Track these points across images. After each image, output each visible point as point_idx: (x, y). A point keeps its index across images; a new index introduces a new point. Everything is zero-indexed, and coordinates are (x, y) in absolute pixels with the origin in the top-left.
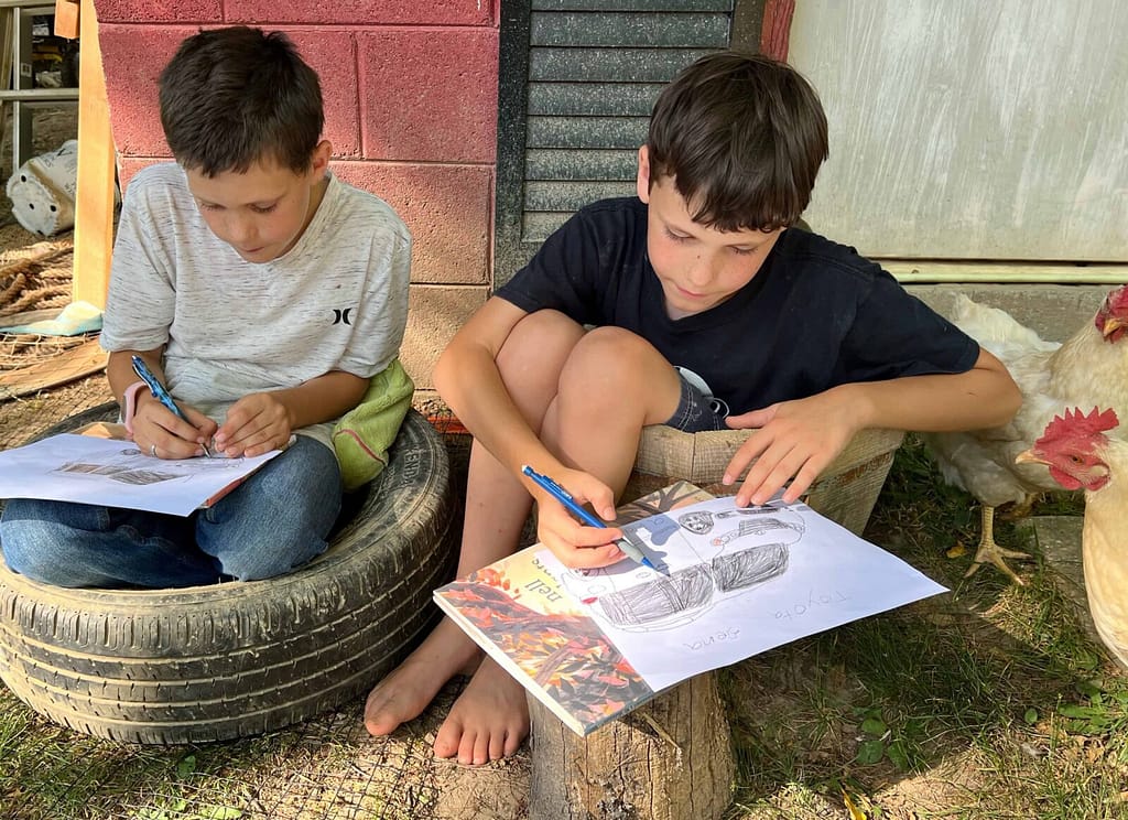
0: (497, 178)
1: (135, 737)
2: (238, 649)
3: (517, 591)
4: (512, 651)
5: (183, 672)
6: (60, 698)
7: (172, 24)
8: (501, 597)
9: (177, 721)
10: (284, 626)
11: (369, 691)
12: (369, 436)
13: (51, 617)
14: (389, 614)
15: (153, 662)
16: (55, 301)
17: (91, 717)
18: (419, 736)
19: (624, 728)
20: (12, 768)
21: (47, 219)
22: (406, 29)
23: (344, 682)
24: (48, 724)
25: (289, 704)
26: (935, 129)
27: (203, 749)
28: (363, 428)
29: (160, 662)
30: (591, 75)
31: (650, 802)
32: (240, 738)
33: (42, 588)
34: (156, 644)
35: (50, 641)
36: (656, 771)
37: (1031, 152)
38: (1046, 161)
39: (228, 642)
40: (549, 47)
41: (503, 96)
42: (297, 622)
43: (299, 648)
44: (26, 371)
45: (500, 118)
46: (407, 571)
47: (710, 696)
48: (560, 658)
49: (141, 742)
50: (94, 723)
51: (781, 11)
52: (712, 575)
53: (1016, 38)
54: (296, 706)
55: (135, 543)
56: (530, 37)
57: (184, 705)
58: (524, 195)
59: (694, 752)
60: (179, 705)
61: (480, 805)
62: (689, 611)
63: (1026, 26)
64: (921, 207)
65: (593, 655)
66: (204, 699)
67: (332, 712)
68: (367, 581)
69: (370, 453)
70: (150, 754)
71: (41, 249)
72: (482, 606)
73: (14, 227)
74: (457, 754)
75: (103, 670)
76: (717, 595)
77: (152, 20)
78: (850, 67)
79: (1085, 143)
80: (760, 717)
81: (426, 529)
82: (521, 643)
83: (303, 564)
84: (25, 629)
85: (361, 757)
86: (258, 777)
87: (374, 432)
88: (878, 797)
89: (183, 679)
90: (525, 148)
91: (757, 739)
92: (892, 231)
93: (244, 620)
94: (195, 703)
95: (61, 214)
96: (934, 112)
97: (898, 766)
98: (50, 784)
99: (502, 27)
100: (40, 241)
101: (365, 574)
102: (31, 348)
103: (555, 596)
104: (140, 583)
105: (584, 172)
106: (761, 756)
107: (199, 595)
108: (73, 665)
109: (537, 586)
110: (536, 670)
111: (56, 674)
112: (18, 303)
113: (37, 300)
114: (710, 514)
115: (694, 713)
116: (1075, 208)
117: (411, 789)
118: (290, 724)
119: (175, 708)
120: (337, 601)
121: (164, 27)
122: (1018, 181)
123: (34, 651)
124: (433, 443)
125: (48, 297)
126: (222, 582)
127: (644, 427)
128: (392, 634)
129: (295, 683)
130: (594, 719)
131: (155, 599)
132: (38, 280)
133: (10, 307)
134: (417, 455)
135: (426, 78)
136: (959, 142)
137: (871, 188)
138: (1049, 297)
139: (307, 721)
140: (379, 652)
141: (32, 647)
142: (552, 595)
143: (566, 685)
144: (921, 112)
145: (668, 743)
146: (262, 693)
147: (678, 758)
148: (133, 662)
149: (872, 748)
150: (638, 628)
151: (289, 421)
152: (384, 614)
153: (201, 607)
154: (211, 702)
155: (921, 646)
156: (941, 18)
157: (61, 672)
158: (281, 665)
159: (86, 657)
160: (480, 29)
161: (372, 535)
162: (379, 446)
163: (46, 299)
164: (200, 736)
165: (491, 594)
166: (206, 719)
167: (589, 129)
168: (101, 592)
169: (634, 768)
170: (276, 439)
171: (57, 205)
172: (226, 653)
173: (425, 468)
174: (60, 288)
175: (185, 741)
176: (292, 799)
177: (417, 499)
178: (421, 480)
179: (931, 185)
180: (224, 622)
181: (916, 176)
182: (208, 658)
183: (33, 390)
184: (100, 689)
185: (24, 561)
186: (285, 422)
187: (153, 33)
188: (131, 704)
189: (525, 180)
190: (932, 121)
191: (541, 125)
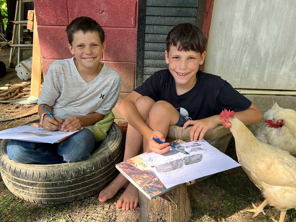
0: (137, 66)
1: (40, 202)
2: (67, 180)
3: (136, 165)
4: (134, 179)
5: (53, 185)
6: (21, 192)
7: (56, 26)
8: (132, 166)
9: (51, 198)
10: (78, 174)
11: (100, 191)
12: (102, 128)
13: (19, 171)
14: (106, 172)
15: (45, 183)
16: (26, 96)
17: (29, 197)
18: (113, 203)
19: (162, 199)
20: (9, 209)
21: (26, 76)
22: (114, 28)
23: (94, 189)
24: (19, 199)
25: (80, 194)
26: (245, 56)
27: (58, 206)
28: (101, 126)
29: (47, 183)
30: (160, 40)
31: (169, 219)
32: (67, 203)
33: (17, 164)
34: (46, 178)
35: (19, 177)
36: (171, 211)
37: (268, 62)
38: (272, 65)
39: (64, 178)
40: (150, 33)
41: (138, 45)
42: (82, 173)
43: (82, 180)
44: (18, 113)
45: (137, 51)
46: (110, 161)
47: (185, 192)
48: (146, 181)
49: (42, 203)
50: (30, 199)
51: (207, 26)
52: (184, 161)
53: (265, 34)
54: (81, 195)
55: (41, 153)
56: (145, 31)
57: (53, 194)
58: (143, 70)
59: (180, 206)
60: (51, 194)
61: (127, 220)
62: (177, 170)
63: (267, 31)
64: (241, 76)
65: (154, 180)
66: (58, 192)
67: (91, 197)
68: (100, 163)
69: (103, 133)
70: (44, 206)
71: (24, 83)
72: (128, 168)
73: (17, 78)
74: (122, 207)
75: (32, 184)
76: (184, 166)
77: (51, 25)
78: (224, 40)
79: (282, 60)
80: (198, 199)
81: (115, 151)
82: (137, 177)
83: (84, 158)
84: (12, 174)
85: (98, 208)
86: (71, 212)
87: (104, 128)
88: (227, 219)
89: (52, 187)
90: (143, 59)
91: (197, 205)
92: (234, 81)
93: (68, 172)
94: (56, 193)
95: (29, 75)
96: (245, 52)
97: (232, 211)
98: (18, 213)
99: (138, 28)
100: (23, 82)
101: (99, 162)
102: (20, 107)
103: (146, 166)
104: (42, 163)
105: (158, 65)
106: (198, 208)
107: (57, 166)
108: (25, 183)
109: (142, 163)
110: (140, 184)
111: (20, 186)
112: (17, 96)
113: (22, 96)
114: (184, 147)
115: (180, 196)
116: (279, 77)
117: (110, 216)
118: (80, 199)
119: (50, 195)
120: (92, 168)
121: (54, 27)
122: (265, 69)
123: (15, 180)
124: (118, 130)
125: (25, 95)
126: (63, 163)
127: (170, 126)
128: (106, 177)
129: (81, 189)
130: (153, 195)
131: (46, 167)
132: (22, 91)
133: (15, 97)
134: (114, 133)
135: (119, 40)
136: (251, 60)
137: (229, 70)
138: (273, 98)
139: (84, 199)
140: (103, 182)
141: (14, 179)
142: (145, 166)
143: (147, 187)
144: (242, 52)
145: (173, 204)
146: (73, 191)
147: (176, 208)
148: (40, 183)
149: (226, 207)
150: (164, 173)
151: (81, 124)
152: (104, 172)
153: (58, 169)
154: (59, 193)
155: (238, 182)
156: (247, 29)
157: (22, 185)
158: (78, 184)
159: (28, 181)
160: (133, 29)
161: (102, 152)
162: (105, 131)
163: (24, 96)
164: (57, 202)
165: (130, 166)
166: (58, 197)
167: (159, 54)
168: (32, 165)
169: (165, 210)
170: (78, 127)
171: (28, 73)
172: (64, 181)
173: (116, 136)
174: (28, 93)
175: (53, 203)
176: (79, 218)
177: (114, 143)
178: (115, 139)
179: (244, 70)
180: (63, 173)
181: (240, 68)
182: (59, 182)
183: (19, 117)
184: (31, 190)
185: (13, 156)
186: (80, 124)
187: (51, 28)
188: (39, 193)
189: (143, 67)
190: (244, 54)
191: (148, 53)
